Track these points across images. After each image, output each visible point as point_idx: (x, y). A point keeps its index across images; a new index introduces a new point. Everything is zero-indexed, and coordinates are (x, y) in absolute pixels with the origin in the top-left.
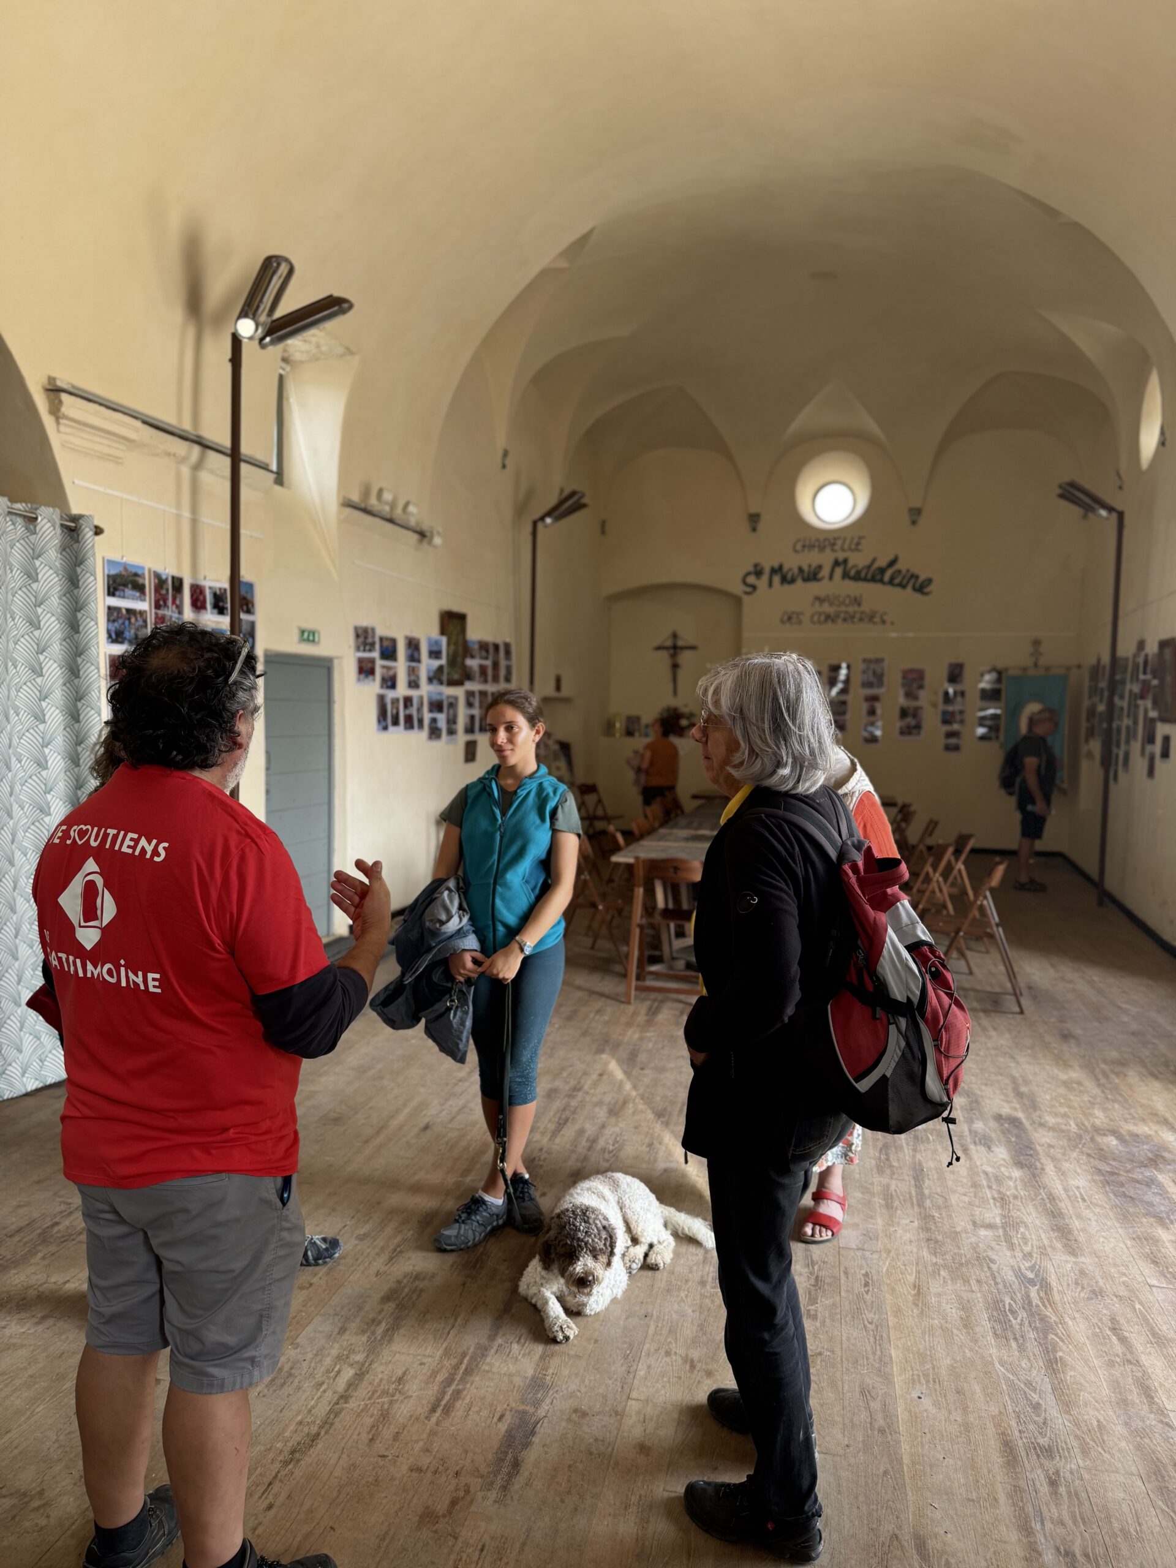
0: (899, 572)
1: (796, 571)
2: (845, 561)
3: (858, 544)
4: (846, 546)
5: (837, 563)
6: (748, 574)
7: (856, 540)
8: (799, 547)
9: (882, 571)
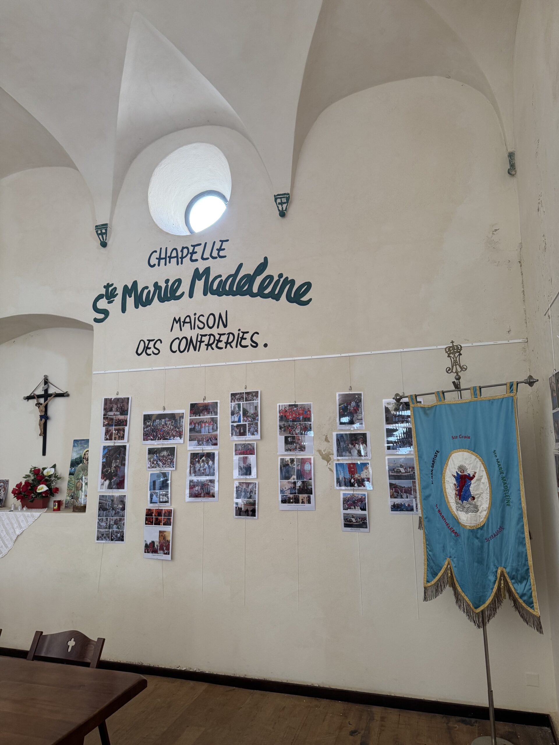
0: (271, 277)
1: (152, 289)
2: (207, 271)
3: (219, 250)
4: (207, 255)
5: (197, 276)
6: (100, 297)
7: (217, 246)
8: (154, 261)
9: (250, 279)
